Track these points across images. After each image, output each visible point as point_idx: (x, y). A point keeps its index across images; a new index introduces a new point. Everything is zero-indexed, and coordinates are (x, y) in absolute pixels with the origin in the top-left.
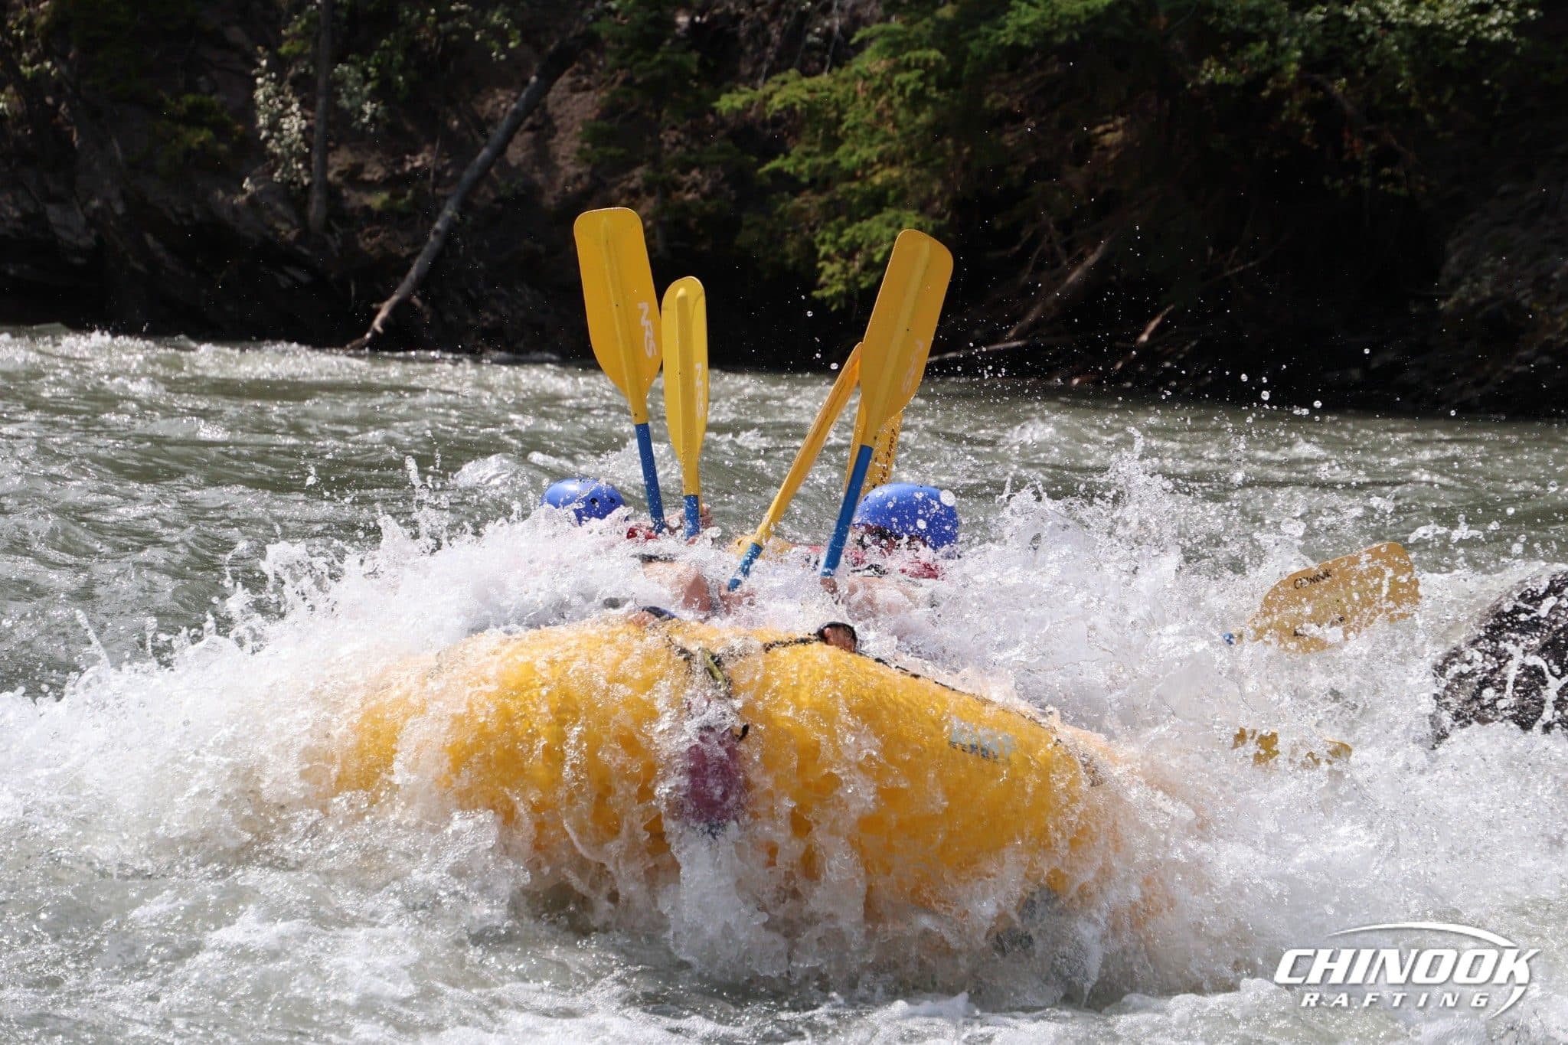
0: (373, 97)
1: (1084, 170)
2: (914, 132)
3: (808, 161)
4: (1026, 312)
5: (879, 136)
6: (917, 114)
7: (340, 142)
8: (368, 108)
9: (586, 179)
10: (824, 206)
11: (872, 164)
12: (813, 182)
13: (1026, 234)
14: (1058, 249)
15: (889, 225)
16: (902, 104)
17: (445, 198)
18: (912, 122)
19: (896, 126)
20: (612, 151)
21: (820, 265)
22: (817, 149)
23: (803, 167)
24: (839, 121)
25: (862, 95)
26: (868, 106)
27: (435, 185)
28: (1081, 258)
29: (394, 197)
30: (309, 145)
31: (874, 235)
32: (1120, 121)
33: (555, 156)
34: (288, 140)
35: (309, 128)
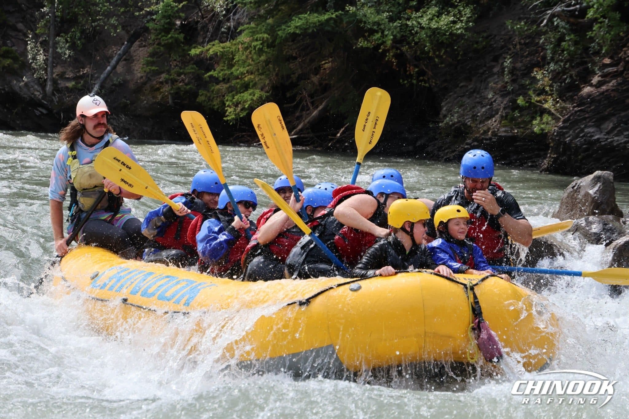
0: (69, 48)
1: (318, 76)
2: (259, 63)
3: (222, 72)
4: (297, 126)
5: (247, 64)
6: (260, 57)
7: (57, 64)
8: (67, 52)
9: (144, 78)
10: (228, 89)
11: (245, 74)
12: (224, 79)
13: (298, 98)
14: (309, 104)
15: (250, 95)
16: (255, 53)
17: (95, 84)
18: (258, 59)
19: (253, 60)
20: (153, 68)
21: (226, 109)
22: (225, 68)
23: (220, 74)
24: (233, 59)
25: (241, 49)
26: (243, 54)
27: (91, 80)
28: (317, 107)
29: (76, 83)
30: (47, 65)
31: (245, 98)
32: (330, 59)
33: (134, 70)
34: (39, 63)
35: (47, 59)
